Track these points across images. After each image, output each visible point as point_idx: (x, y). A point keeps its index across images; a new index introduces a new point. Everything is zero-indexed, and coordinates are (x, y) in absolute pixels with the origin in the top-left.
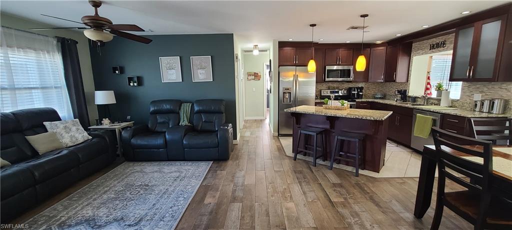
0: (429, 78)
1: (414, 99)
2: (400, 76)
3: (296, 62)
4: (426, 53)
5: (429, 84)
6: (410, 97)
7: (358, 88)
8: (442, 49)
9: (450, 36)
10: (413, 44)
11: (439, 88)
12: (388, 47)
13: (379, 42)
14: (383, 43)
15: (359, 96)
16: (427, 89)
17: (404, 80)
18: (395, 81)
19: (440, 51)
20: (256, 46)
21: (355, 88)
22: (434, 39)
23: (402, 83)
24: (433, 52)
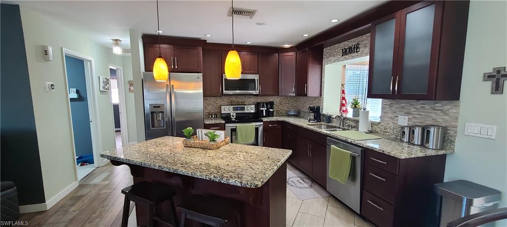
0: (343, 92)
1: (329, 119)
2: (312, 89)
3: (174, 67)
4: (338, 61)
5: (344, 98)
6: (324, 115)
7: (267, 104)
8: (356, 54)
9: (364, 37)
10: (324, 50)
11: (355, 105)
12: (298, 52)
13: (287, 46)
14: (291, 47)
15: (269, 114)
16: (343, 105)
17: (317, 94)
18: (306, 95)
19: (353, 57)
20: (116, 40)
21: (263, 103)
22: (346, 43)
23: (315, 98)
24: (346, 59)
